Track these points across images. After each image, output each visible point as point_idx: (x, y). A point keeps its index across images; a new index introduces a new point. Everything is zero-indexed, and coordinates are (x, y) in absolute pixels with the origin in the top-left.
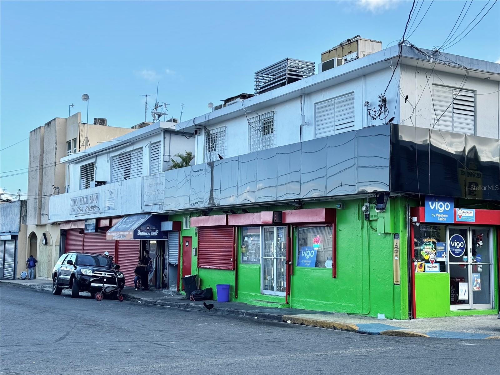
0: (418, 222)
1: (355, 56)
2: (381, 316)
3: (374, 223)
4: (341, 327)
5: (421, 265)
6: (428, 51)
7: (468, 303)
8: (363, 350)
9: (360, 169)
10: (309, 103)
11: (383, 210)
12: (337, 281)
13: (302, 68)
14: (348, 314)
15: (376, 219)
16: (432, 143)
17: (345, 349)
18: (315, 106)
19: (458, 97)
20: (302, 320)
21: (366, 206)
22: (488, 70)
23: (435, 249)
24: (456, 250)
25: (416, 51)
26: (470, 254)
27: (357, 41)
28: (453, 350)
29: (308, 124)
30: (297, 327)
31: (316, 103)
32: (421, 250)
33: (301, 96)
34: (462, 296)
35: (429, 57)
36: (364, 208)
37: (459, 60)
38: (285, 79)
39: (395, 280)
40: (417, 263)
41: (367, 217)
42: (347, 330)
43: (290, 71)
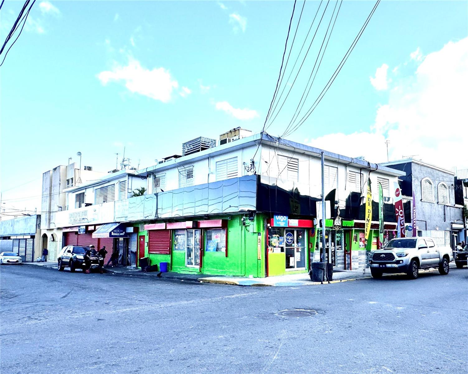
0: (270, 226)
1: (238, 138)
2: (251, 276)
3: (248, 227)
4: (230, 283)
5: (272, 249)
6: (275, 138)
7: (294, 268)
8: (242, 295)
9: (240, 198)
10: (213, 161)
11: (252, 220)
12: (228, 259)
13: (209, 142)
14: (234, 276)
15: (249, 225)
16: (277, 185)
17: (233, 295)
18: (216, 164)
19: (290, 162)
20: (209, 280)
21: (244, 218)
22: (305, 149)
23: (279, 240)
24: (289, 240)
25: (269, 137)
26: (295, 242)
27: (239, 130)
28: (287, 292)
29: (212, 173)
30: (206, 285)
31: (217, 162)
32: (271, 241)
33: (209, 158)
34: (291, 264)
35: (276, 140)
36: (242, 219)
37: (290, 143)
38: (199, 148)
39: (258, 257)
40: (269, 248)
41: (244, 224)
42: (233, 285)
43: (202, 143)
